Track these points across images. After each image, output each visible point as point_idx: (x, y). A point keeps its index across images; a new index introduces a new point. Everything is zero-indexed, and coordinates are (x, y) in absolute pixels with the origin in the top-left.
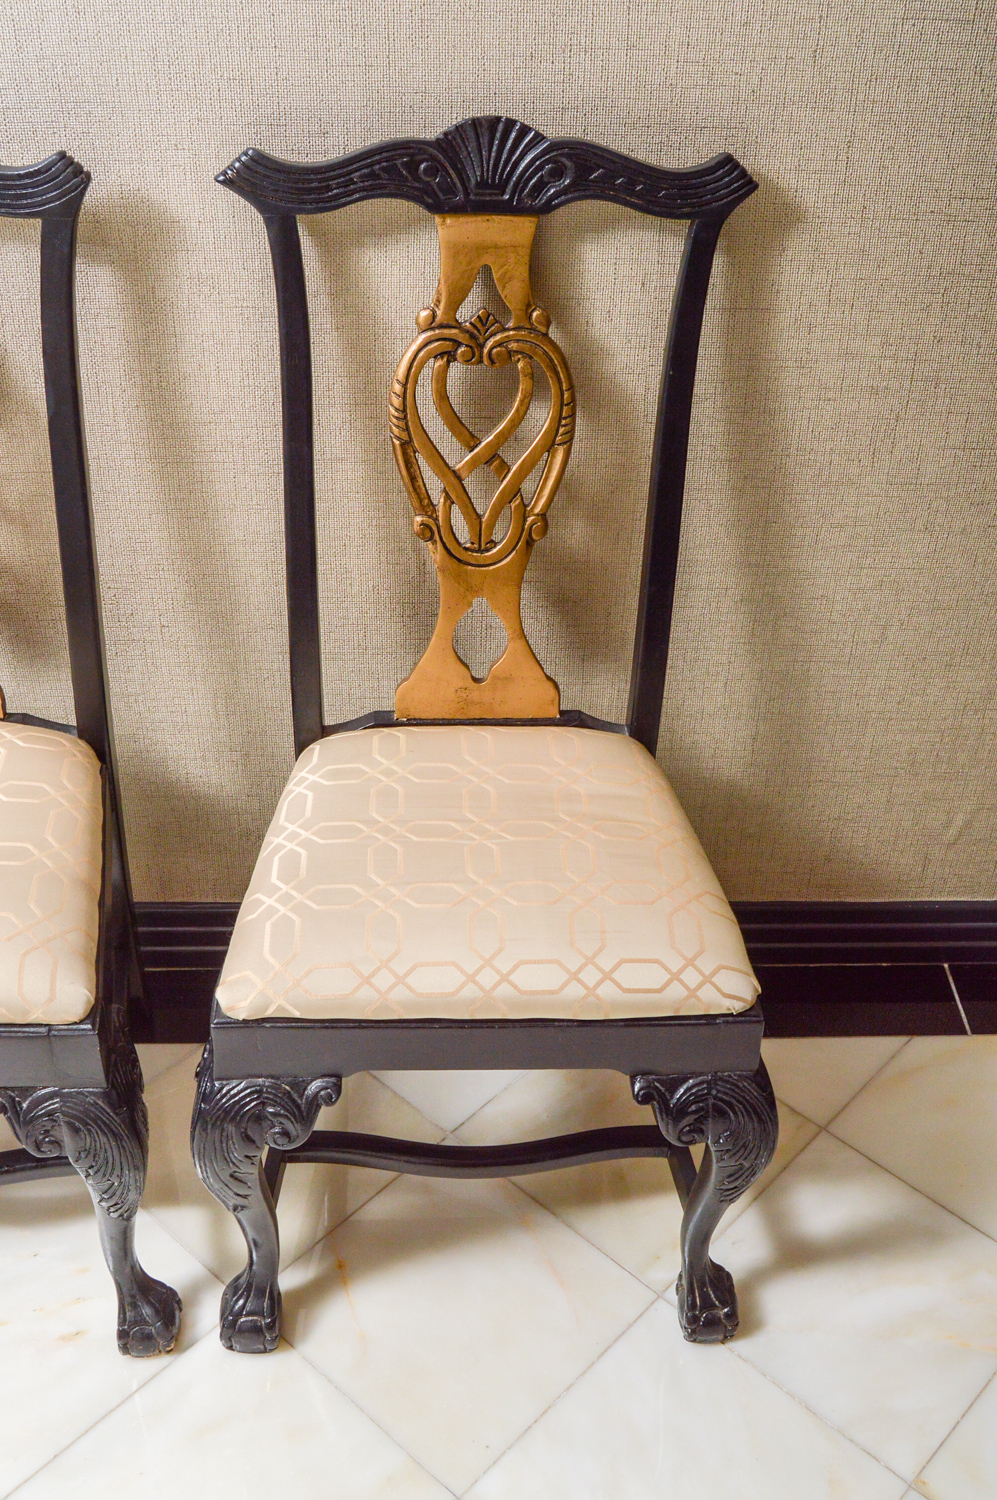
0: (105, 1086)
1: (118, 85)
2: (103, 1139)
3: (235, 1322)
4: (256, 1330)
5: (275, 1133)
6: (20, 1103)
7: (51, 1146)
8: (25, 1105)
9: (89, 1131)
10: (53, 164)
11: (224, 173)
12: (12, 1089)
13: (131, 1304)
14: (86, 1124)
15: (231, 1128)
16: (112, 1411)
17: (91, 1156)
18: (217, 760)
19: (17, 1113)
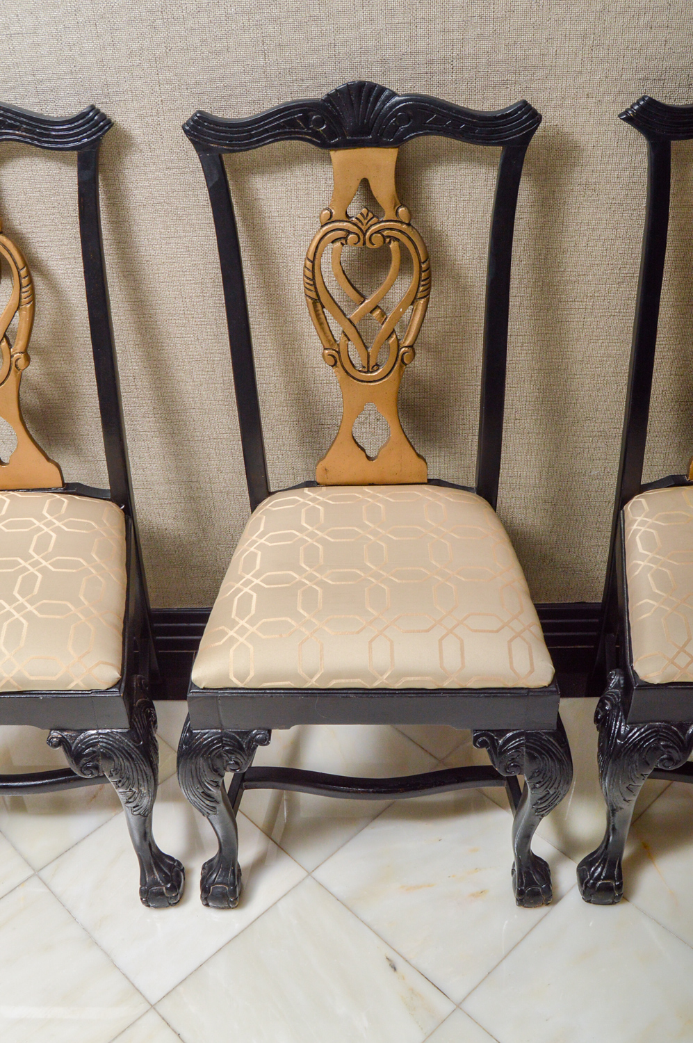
0: (555, 728)
1: (556, 55)
2: (551, 763)
3: (594, 884)
4: (607, 889)
5: (664, 759)
6: (497, 740)
7: (514, 769)
8: (500, 742)
9: (543, 758)
10: (519, 109)
11: (626, 112)
12: (493, 731)
13: (525, 872)
14: (541, 754)
15: (636, 757)
16: (518, 943)
17: (541, 775)
18: (535, 509)
19: (494, 747)
